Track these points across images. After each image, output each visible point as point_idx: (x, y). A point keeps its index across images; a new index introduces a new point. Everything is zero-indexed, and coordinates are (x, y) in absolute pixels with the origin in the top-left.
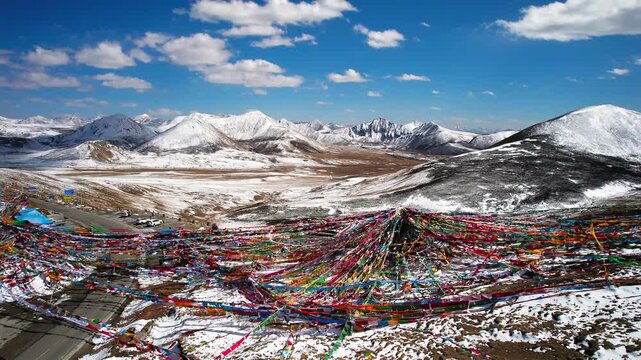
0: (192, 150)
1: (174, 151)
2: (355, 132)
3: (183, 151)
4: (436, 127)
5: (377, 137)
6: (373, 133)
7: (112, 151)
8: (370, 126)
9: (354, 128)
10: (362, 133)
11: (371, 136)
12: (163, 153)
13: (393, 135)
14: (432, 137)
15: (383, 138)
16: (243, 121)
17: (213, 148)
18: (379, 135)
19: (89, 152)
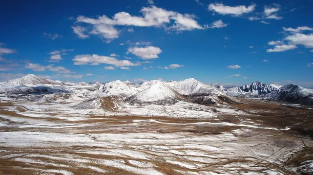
0: (160, 102)
1: (150, 103)
2: (242, 90)
3: (155, 103)
4: (296, 87)
5: (255, 92)
6: (253, 90)
7: (114, 102)
8: (251, 86)
9: (241, 88)
10: (246, 90)
11: (252, 92)
12: (143, 104)
13: (266, 91)
14: (295, 93)
15: (260, 93)
16: (184, 83)
17: (173, 101)
18: (257, 92)
19: (100, 104)
